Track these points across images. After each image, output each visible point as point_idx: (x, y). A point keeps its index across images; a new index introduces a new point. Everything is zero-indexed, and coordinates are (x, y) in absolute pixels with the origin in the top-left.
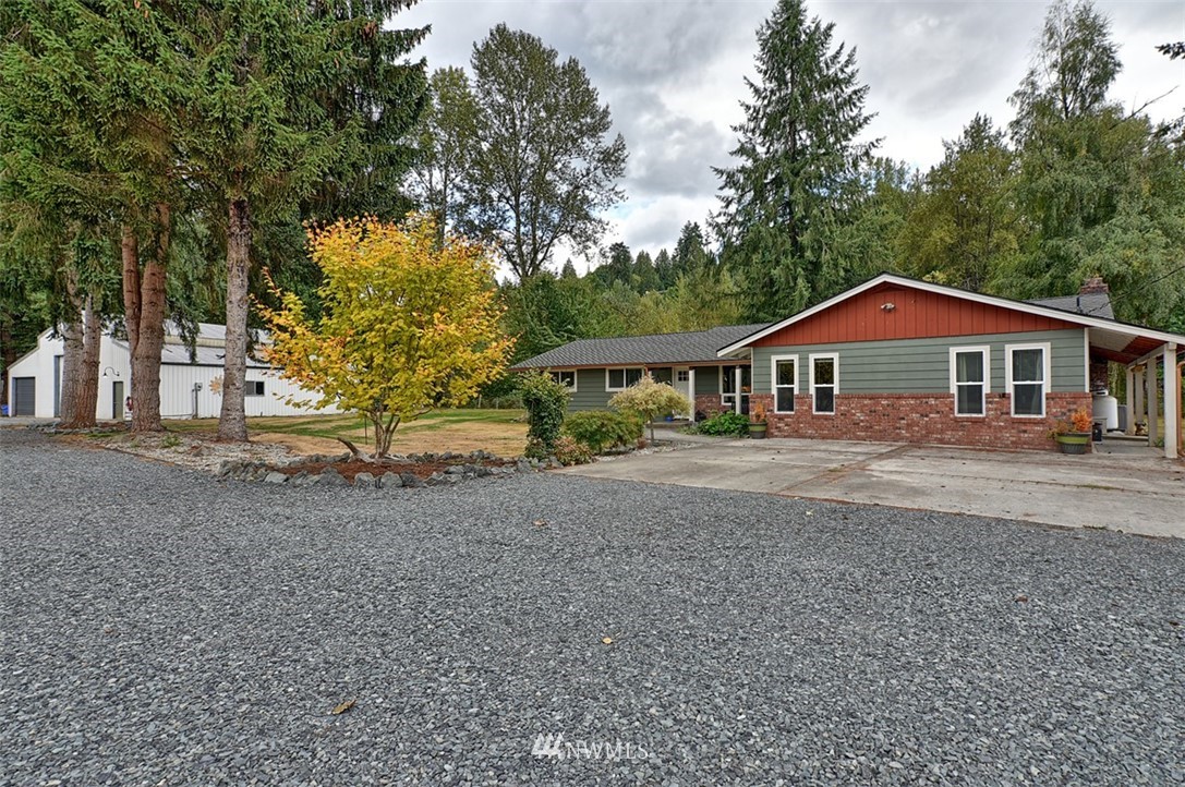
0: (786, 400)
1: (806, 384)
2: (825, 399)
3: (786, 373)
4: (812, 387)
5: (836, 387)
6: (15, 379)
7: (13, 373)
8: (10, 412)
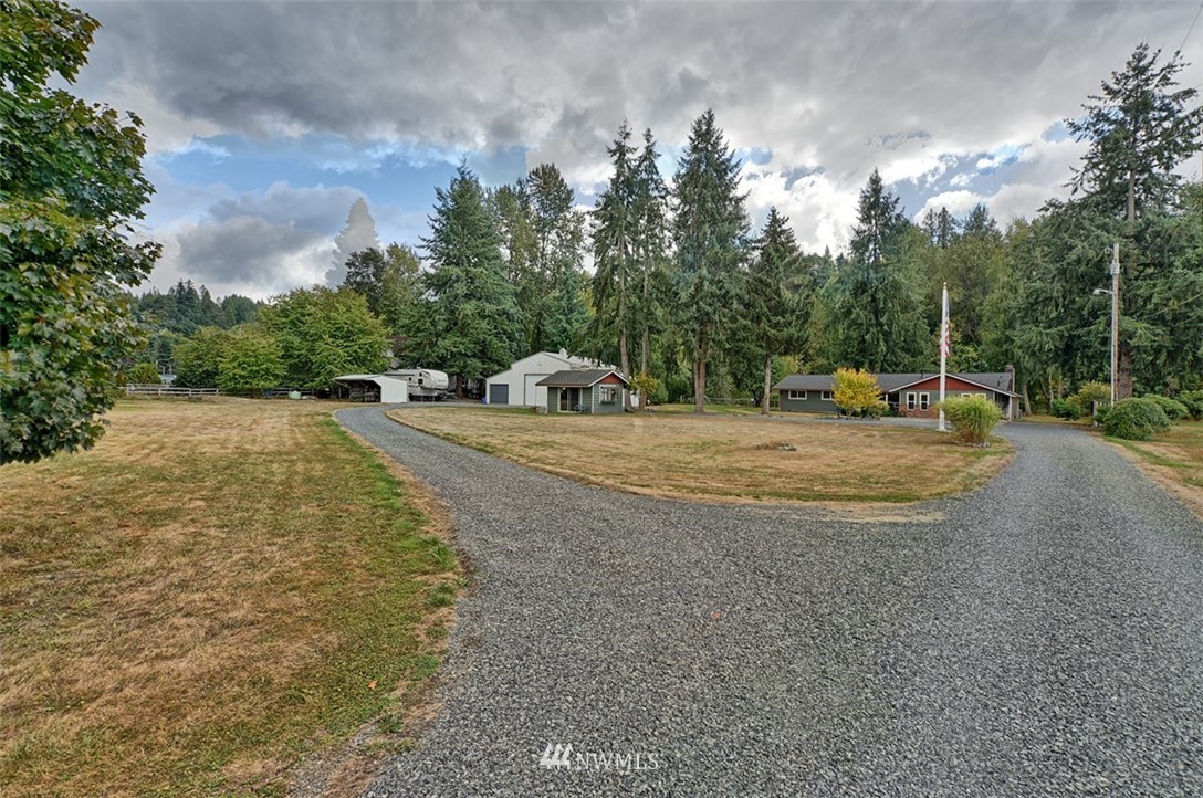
0: (911, 406)
1: (918, 401)
2: (924, 406)
3: (911, 398)
4: (920, 402)
5: (928, 402)
6: (491, 385)
7: (490, 381)
8: (488, 402)
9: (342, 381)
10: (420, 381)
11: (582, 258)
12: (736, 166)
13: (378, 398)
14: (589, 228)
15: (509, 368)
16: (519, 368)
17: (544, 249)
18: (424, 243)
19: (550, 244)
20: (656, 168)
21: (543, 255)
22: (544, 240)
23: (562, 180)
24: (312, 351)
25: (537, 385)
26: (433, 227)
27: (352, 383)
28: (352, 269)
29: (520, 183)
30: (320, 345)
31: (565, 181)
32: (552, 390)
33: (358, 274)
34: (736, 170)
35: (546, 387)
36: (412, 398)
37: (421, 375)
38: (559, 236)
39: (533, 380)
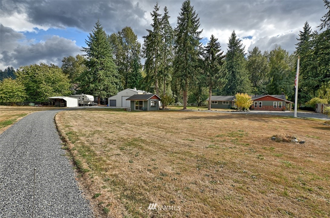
0: (256, 106)
1: (258, 105)
2: (260, 106)
3: (256, 103)
5: (262, 105)
6: (110, 100)
7: (109, 99)
8: (109, 106)
9: (51, 99)
10: (83, 99)
11: (140, 59)
12: (198, 20)
13: (65, 105)
14: (142, 49)
15: (117, 94)
16: (120, 94)
17: (127, 56)
18: (84, 49)
19: (129, 54)
20: (168, 21)
21: (127, 58)
22: (127, 52)
23: (133, 33)
24: (38, 87)
25: (126, 100)
26: (87, 44)
27: (56, 100)
28: (64, 63)
29: (119, 33)
30: (41, 85)
31: (134, 33)
32: (132, 102)
33: (66, 64)
34: (198, 22)
35: (130, 101)
36: (80, 105)
37: (83, 96)
38: (132, 51)
39: (124, 99)
